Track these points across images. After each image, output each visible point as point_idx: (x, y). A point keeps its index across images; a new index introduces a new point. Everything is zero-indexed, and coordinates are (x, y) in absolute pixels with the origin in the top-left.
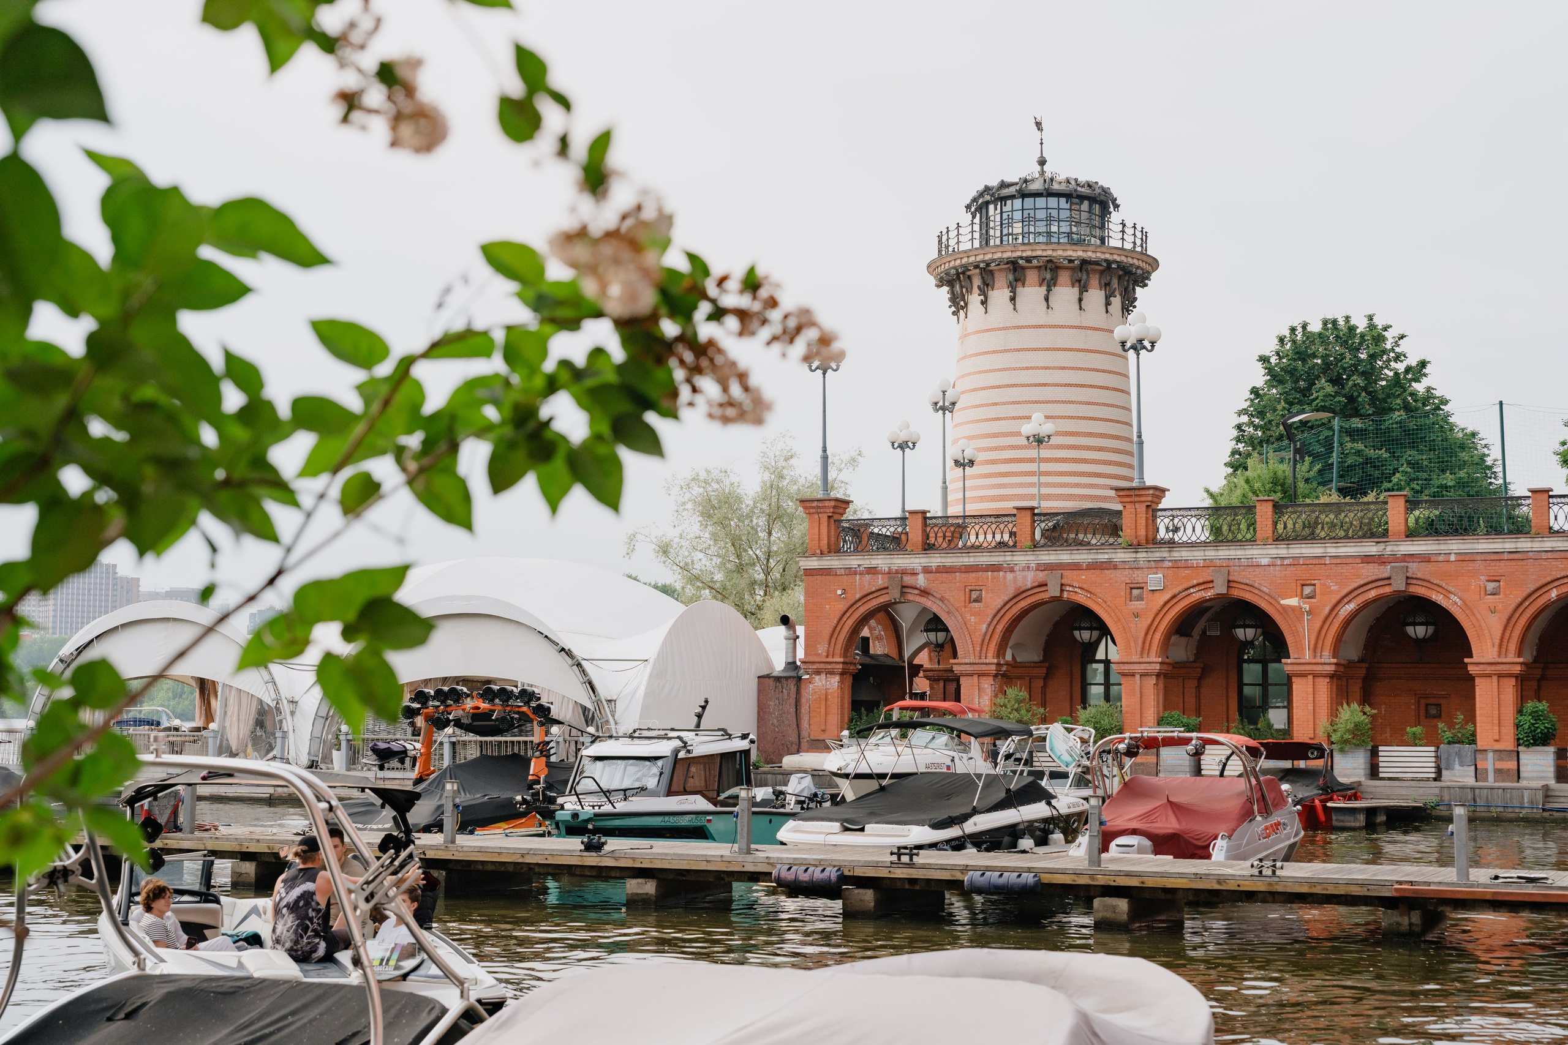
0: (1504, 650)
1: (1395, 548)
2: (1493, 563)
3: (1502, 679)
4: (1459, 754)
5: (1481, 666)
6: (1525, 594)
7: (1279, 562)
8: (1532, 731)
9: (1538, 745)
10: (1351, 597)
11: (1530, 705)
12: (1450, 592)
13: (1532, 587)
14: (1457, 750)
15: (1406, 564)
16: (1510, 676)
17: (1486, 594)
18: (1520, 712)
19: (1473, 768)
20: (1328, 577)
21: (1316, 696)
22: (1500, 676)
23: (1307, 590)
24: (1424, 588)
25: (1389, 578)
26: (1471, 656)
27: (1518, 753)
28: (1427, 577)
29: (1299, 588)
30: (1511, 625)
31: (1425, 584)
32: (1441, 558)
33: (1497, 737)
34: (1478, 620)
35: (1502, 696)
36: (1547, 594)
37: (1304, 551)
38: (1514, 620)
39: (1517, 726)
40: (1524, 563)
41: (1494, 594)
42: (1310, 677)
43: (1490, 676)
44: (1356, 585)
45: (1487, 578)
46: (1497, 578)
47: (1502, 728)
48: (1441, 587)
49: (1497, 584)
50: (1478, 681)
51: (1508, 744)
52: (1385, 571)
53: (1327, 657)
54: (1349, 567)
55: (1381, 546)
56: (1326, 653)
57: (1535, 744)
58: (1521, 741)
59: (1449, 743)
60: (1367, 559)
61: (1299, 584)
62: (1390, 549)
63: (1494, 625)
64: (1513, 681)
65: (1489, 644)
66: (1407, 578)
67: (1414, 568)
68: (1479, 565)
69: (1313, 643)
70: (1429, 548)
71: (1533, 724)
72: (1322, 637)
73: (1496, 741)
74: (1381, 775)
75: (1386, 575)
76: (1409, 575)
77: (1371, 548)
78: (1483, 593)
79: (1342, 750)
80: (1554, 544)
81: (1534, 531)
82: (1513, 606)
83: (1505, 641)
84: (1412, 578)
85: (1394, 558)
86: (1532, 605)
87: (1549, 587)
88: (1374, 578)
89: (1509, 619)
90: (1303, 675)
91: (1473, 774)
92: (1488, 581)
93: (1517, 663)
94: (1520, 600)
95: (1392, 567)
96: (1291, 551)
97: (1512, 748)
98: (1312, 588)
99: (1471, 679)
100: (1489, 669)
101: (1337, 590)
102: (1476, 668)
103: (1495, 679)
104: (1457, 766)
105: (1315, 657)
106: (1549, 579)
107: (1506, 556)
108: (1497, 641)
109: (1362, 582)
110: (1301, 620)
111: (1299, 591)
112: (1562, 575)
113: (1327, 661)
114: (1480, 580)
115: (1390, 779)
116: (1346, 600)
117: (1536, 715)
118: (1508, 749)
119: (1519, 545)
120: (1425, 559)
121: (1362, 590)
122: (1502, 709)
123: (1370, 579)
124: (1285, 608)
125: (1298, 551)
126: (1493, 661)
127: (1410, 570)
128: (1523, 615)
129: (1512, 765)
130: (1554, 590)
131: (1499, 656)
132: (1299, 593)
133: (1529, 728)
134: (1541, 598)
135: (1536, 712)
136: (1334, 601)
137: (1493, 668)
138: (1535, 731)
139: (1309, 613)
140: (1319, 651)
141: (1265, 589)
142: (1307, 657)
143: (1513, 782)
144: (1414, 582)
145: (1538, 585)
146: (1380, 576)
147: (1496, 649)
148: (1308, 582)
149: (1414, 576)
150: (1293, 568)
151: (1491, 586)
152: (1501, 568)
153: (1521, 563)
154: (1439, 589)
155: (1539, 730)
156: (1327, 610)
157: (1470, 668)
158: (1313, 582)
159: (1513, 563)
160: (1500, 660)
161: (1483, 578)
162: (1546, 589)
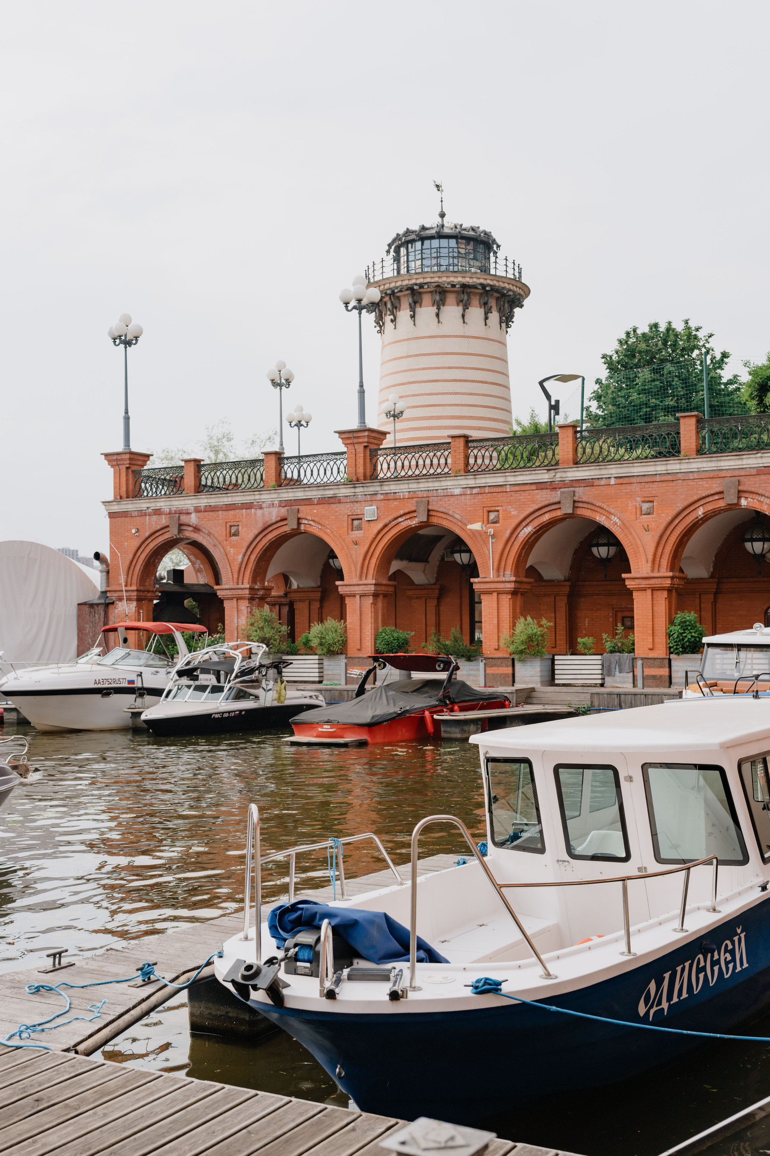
0: (657, 566)
1: (564, 475)
2: (647, 485)
3: (655, 593)
4: (619, 663)
5: (637, 581)
6: (674, 513)
7: (468, 491)
8: (680, 639)
9: (688, 653)
10: (528, 520)
11: (679, 617)
12: (610, 513)
13: (680, 506)
14: (617, 658)
15: (573, 489)
16: (662, 589)
17: (641, 514)
18: (671, 622)
19: (631, 674)
20: (509, 503)
21: (500, 611)
22: (653, 589)
23: (492, 516)
24: (589, 511)
25: (559, 503)
26: (629, 572)
27: (670, 660)
28: (590, 501)
29: (486, 514)
30: (663, 542)
31: (590, 506)
32: (603, 482)
33: (651, 647)
34: (634, 538)
35: (655, 608)
36: (694, 512)
37: (488, 480)
38: (665, 537)
39: (669, 635)
40: (675, 483)
41: (649, 514)
42: (495, 594)
43: (644, 589)
44: (531, 510)
45: (642, 499)
46: (651, 499)
47: (656, 637)
48: (603, 509)
49: (650, 504)
50: (635, 594)
51: (661, 652)
52: (555, 496)
53: (509, 576)
54: (526, 493)
55: (552, 474)
56: (508, 572)
57: (683, 652)
58: (672, 650)
59: (612, 652)
60: (540, 486)
61: (485, 511)
62: (559, 476)
63: (649, 541)
64: (665, 594)
65: (644, 560)
66: (574, 502)
67: (581, 493)
68: (635, 487)
69: (496, 563)
70: (592, 473)
71: (682, 634)
72: (504, 558)
73: (650, 649)
74: (557, 682)
75: (556, 500)
76: (576, 498)
77: (544, 476)
78: (638, 513)
79: (521, 660)
80: (700, 465)
81: (682, 453)
82: (664, 524)
83: (658, 556)
84: (578, 502)
85: (563, 484)
86: (682, 523)
87: (696, 505)
88: (546, 503)
89: (661, 536)
90: (489, 593)
91: (631, 680)
92: (644, 502)
93: (667, 577)
94: (670, 518)
95: (562, 493)
96: (478, 481)
97: (664, 656)
98: (496, 513)
99: (629, 593)
100: (644, 583)
101: (516, 514)
102: (633, 583)
103: (649, 592)
104: (617, 673)
105: (498, 576)
106: (696, 498)
107: (658, 478)
108: (650, 557)
109: (536, 507)
110: (486, 543)
111: (485, 517)
112: (707, 494)
113: (507, 579)
114: (636, 501)
115: (564, 685)
116: (524, 524)
117: (685, 625)
118: (661, 657)
119: (669, 467)
120: (589, 483)
121: (537, 514)
122: (656, 620)
123: (543, 504)
124: (473, 532)
125: (483, 481)
126: (646, 575)
127: (576, 494)
128: (674, 533)
129: (665, 672)
130: (701, 508)
131: (653, 571)
132: (485, 519)
133: (678, 637)
134: (689, 516)
135: (685, 622)
136: (513, 525)
137: (647, 582)
138: (683, 639)
139: (493, 536)
140: (502, 571)
141: (457, 516)
142: (492, 576)
143: (665, 687)
144: (580, 505)
145: (686, 504)
146: (552, 501)
147: (649, 564)
148: (493, 509)
149: (580, 500)
150: (480, 497)
151: (645, 506)
152: (654, 489)
153: (671, 484)
154: (601, 511)
155: (686, 639)
156: (508, 532)
157: (627, 583)
158: (497, 508)
159: (665, 484)
160: (653, 575)
161: (638, 499)
162: (692, 508)
